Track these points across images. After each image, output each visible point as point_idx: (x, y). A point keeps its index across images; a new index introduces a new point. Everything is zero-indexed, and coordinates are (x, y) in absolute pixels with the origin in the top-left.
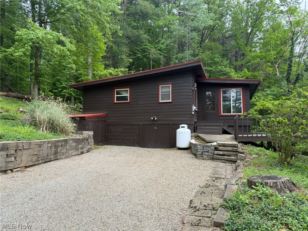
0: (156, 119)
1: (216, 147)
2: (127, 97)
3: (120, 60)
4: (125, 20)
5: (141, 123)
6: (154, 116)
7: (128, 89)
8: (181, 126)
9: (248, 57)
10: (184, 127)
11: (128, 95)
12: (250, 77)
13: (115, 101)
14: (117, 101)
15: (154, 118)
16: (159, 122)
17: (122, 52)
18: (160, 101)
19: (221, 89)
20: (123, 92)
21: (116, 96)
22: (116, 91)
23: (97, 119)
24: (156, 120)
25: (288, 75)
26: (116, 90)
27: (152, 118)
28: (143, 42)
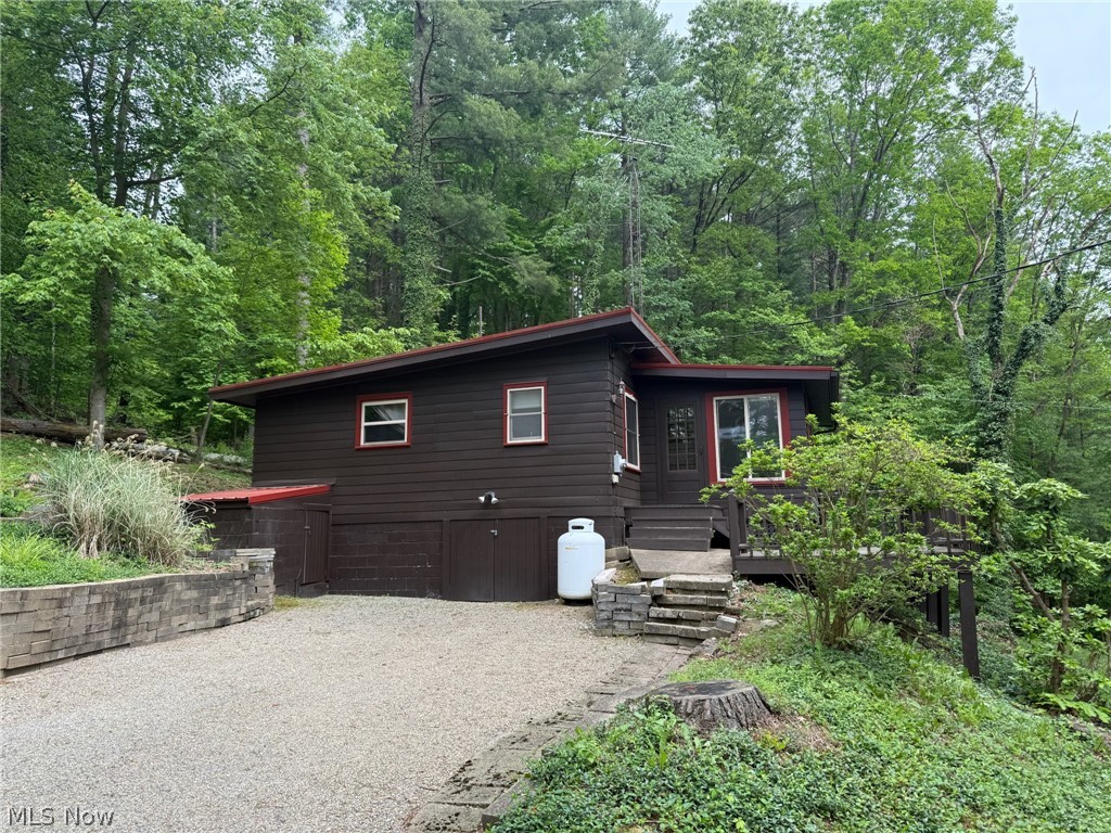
0: (494, 499)
1: (656, 593)
2: (402, 426)
3: (409, 294)
4: (427, 161)
5: (446, 516)
6: (490, 489)
7: (406, 401)
8: (573, 522)
9: (858, 278)
10: (582, 528)
11: (405, 421)
12: (868, 344)
13: (362, 443)
14: (367, 440)
15: (489, 498)
16: (506, 513)
17: (415, 267)
18: (509, 442)
19: (715, 399)
20: (389, 412)
21: (364, 424)
22: (366, 407)
23: (291, 506)
24: (496, 506)
25: (992, 336)
26: (364, 405)
27: (482, 499)
28: (490, 232)
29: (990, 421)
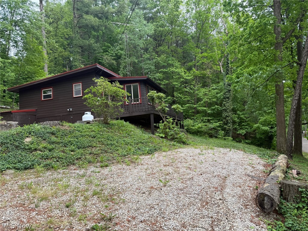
0: (71, 110)
2: (51, 95)
3: (74, 66)
4: (77, 32)
5: (61, 115)
6: (71, 108)
7: (51, 89)
8: (85, 113)
10: (87, 114)
11: (52, 93)
13: (42, 99)
14: (44, 98)
15: (70, 110)
16: (74, 113)
17: (75, 59)
18: (74, 96)
19: (125, 85)
20: (48, 92)
21: (43, 95)
24: (72, 111)
26: (43, 90)
27: (68, 110)
29: (226, 92)
